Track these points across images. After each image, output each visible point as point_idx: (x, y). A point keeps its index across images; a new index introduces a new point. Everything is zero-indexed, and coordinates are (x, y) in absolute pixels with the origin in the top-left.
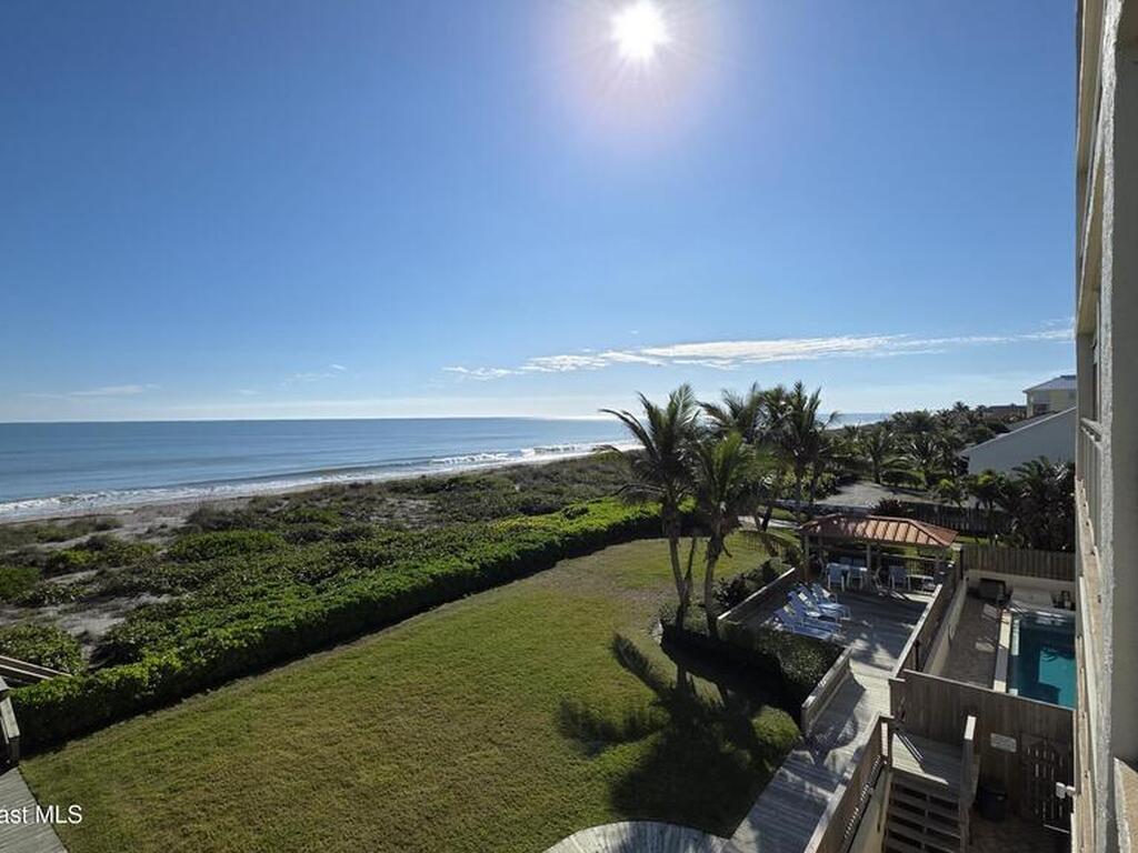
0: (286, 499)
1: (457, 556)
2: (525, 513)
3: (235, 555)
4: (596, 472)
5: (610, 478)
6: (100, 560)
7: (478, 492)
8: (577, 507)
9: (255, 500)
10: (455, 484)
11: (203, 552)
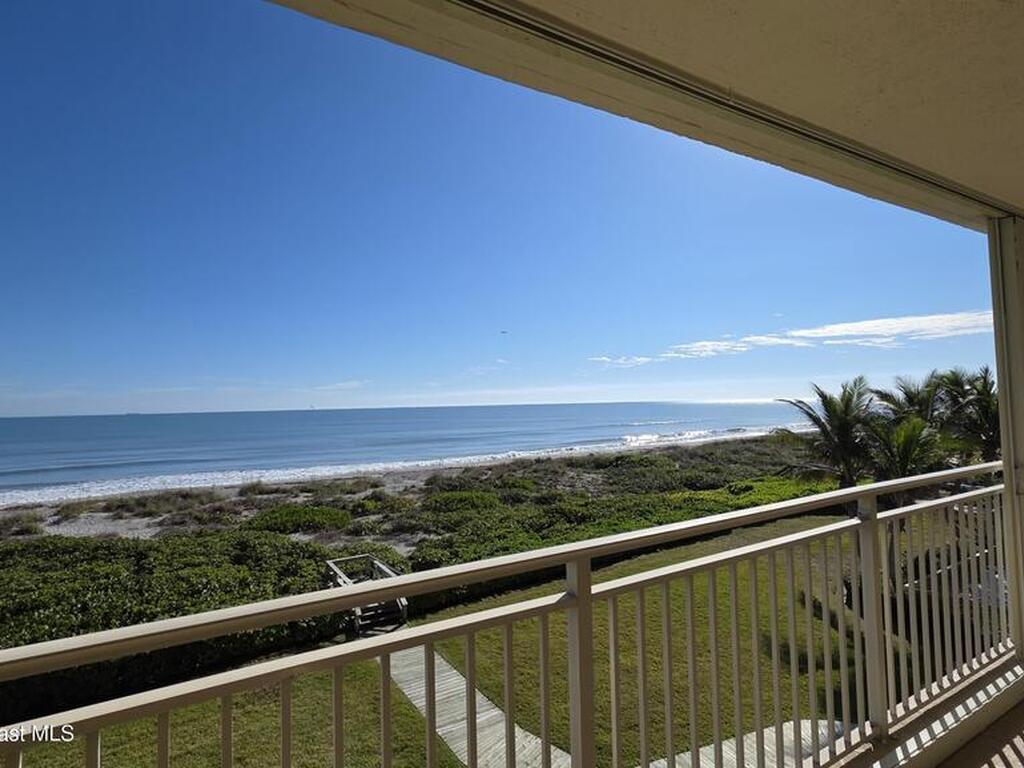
0: (490, 470)
1: (646, 519)
2: (690, 488)
3: (467, 509)
4: (750, 453)
5: (767, 459)
6: (383, 508)
7: (643, 469)
8: (743, 484)
9: (467, 470)
10: (620, 461)
11: (447, 506)
